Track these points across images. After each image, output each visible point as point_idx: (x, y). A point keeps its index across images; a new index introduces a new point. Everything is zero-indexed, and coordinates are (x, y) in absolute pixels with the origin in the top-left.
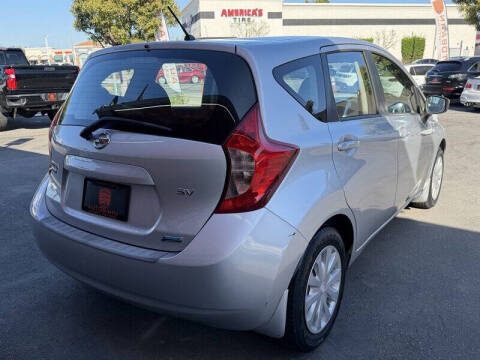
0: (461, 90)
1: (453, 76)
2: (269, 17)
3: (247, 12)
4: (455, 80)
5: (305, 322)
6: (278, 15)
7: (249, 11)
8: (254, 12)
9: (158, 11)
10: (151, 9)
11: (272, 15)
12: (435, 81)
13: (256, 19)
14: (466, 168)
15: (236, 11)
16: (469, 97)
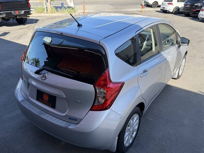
0: (199, 11)
1: (196, 4)
4: (197, 6)
5: (124, 144)
12: (188, 6)
14: (195, 56)
16: (202, 15)
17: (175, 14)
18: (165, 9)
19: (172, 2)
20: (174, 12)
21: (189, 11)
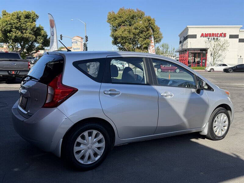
2: (230, 38)
3: (217, 35)
6: (236, 36)
7: (218, 34)
8: (221, 35)
9: (150, 36)
10: (146, 35)
11: (231, 37)
13: (221, 39)
15: (210, 34)
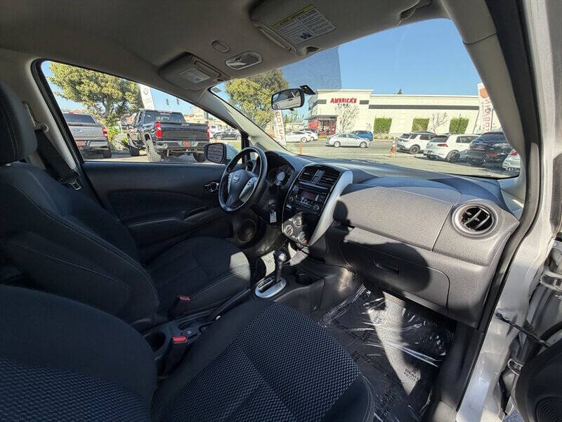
0: (505, 157)
1: (497, 145)
2: (360, 104)
4: (499, 148)
6: (366, 102)
7: (348, 99)
8: (351, 100)
11: (362, 102)
12: (480, 148)
13: (352, 105)
15: (340, 99)
17: (450, 162)
18: (432, 153)
19: (445, 141)
20: (449, 159)
21: (480, 157)
